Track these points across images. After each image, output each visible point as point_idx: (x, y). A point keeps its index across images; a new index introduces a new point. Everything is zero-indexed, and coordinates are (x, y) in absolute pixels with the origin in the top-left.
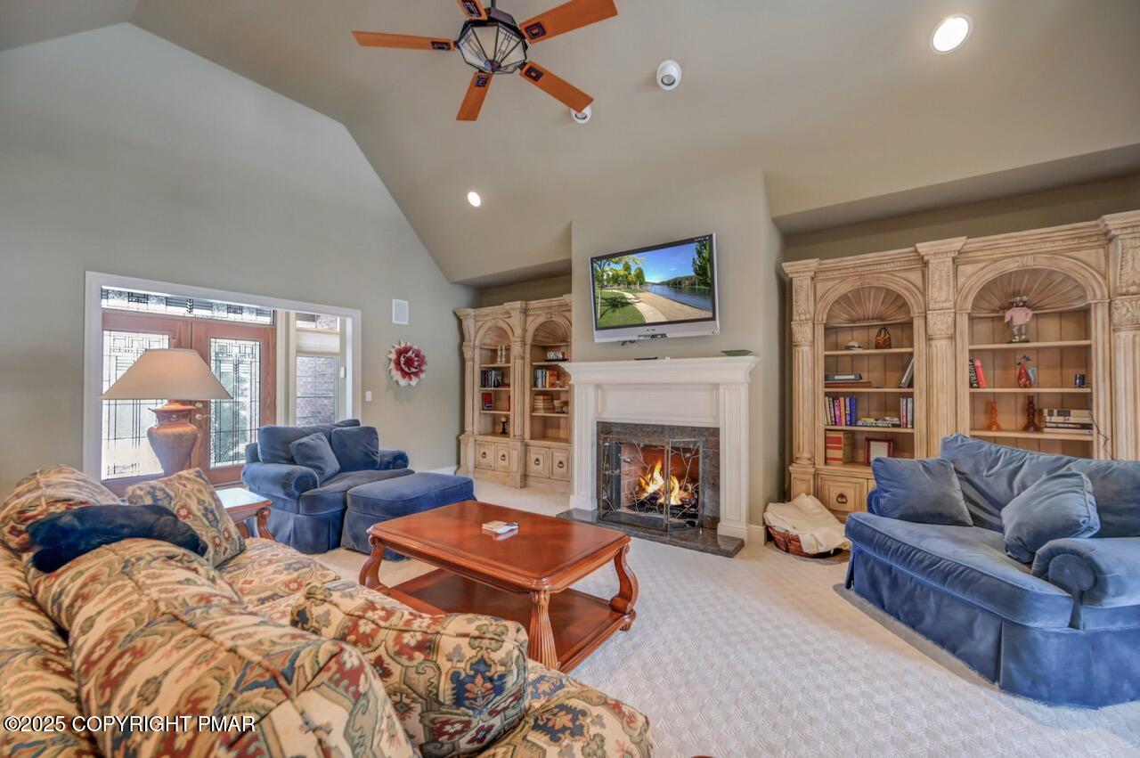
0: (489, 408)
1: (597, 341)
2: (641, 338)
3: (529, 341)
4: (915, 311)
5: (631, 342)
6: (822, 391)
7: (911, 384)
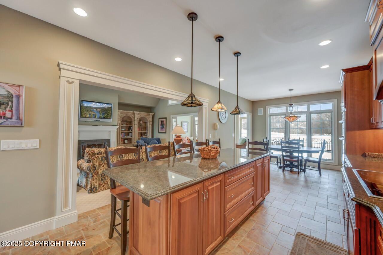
2: (93, 121)
4: (133, 120)
5: (88, 121)
6: (121, 132)
7: (132, 131)
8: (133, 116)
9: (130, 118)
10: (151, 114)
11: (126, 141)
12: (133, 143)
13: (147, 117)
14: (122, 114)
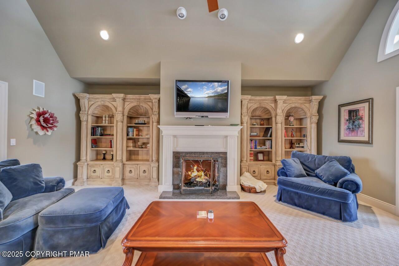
0: (96, 147)
1: (176, 116)
2: (197, 117)
3: (126, 114)
4: (273, 115)
5: (190, 118)
6: (249, 138)
7: (271, 136)
8: (274, 107)
9: (268, 110)
10: (316, 99)
11: (261, 157)
12: (274, 161)
13: (305, 107)
14: (252, 104)
